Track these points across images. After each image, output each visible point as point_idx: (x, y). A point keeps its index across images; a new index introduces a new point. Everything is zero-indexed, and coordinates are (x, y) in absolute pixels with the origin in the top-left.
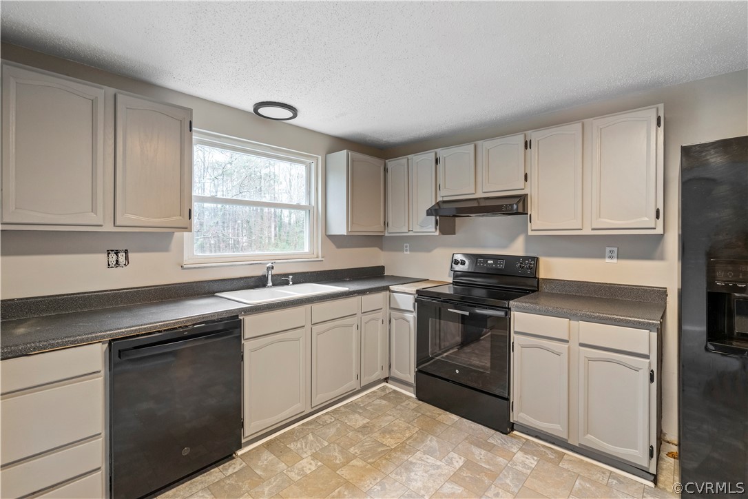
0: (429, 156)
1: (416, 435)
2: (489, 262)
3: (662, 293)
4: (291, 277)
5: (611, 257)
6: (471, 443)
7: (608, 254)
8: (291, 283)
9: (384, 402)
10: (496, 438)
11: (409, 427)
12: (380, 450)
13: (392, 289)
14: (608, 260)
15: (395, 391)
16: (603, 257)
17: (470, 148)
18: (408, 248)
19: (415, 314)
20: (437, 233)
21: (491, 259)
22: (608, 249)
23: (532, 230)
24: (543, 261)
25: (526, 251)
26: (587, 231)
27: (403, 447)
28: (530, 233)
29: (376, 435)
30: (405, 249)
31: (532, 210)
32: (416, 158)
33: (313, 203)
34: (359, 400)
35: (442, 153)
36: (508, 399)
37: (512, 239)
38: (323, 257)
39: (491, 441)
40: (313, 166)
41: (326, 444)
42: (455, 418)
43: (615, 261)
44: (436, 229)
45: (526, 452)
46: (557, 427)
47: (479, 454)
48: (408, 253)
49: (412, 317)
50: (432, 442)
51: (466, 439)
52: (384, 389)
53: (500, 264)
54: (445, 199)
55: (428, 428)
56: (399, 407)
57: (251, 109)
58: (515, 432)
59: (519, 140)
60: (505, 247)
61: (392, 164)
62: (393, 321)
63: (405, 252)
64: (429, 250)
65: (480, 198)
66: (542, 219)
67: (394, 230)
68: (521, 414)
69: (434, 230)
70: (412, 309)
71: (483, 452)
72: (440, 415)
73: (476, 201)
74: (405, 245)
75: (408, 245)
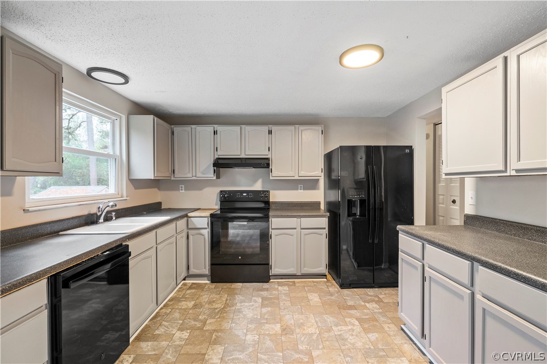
0: (209, 129)
1: (228, 298)
2: (244, 194)
3: (319, 204)
4: (114, 213)
5: (301, 189)
6: (257, 291)
7: (299, 188)
8: (114, 218)
9: (193, 291)
10: (265, 285)
11: (221, 297)
12: (217, 311)
13: (190, 216)
14: (299, 191)
15: (193, 283)
16: (297, 189)
17: (237, 128)
18: (183, 188)
19: (209, 230)
20: (215, 178)
21: (245, 193)
22: (299, 186)
23: (272, 177)
24: (272, 193)
25: (263, 187)
26: (297, 178)
27: (227, 305)
28: (271, 178)
29: (206, 306)
30: (180, 188)
31: (273, 166)
32: (199, 128)
33: (118, 153)
34: (175, 295)
35: (219, 128)
36: (268, 264)
37: (255, 181)
38: (127, 197)
39: (264, 287)
40: (117, 123)
41: (181, 322)
42: (240, 284)
43: (302, 191)
44: (214, 175)
45: (282, 286)
46: (293, 269)
47: (265, 294)
48: (183, 191)
49: (206, 233)
50: (238, 298)
51: (253, 290)
52: (185, 285)
53: (251, 195)
54: (220, 157)
55: (232, 293)
56: (205, 290)
57: (85, 72)
58: (271, 280)
59: (265, 129)
60: (251, 186)
61: (178, 129)
62: (191, 237)
63: (181, 191)
64: (201, 189)
65: (243, 158)
66: (278, 171)
67: (179, 175)
68: (276, 269)
69: (213, 176)
70: (207, 227)
71: (265, 292)
72: (231, 285)
73: (240, 160)
74: (180, 186)
75: (183, 186)
